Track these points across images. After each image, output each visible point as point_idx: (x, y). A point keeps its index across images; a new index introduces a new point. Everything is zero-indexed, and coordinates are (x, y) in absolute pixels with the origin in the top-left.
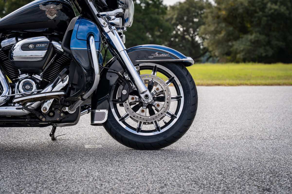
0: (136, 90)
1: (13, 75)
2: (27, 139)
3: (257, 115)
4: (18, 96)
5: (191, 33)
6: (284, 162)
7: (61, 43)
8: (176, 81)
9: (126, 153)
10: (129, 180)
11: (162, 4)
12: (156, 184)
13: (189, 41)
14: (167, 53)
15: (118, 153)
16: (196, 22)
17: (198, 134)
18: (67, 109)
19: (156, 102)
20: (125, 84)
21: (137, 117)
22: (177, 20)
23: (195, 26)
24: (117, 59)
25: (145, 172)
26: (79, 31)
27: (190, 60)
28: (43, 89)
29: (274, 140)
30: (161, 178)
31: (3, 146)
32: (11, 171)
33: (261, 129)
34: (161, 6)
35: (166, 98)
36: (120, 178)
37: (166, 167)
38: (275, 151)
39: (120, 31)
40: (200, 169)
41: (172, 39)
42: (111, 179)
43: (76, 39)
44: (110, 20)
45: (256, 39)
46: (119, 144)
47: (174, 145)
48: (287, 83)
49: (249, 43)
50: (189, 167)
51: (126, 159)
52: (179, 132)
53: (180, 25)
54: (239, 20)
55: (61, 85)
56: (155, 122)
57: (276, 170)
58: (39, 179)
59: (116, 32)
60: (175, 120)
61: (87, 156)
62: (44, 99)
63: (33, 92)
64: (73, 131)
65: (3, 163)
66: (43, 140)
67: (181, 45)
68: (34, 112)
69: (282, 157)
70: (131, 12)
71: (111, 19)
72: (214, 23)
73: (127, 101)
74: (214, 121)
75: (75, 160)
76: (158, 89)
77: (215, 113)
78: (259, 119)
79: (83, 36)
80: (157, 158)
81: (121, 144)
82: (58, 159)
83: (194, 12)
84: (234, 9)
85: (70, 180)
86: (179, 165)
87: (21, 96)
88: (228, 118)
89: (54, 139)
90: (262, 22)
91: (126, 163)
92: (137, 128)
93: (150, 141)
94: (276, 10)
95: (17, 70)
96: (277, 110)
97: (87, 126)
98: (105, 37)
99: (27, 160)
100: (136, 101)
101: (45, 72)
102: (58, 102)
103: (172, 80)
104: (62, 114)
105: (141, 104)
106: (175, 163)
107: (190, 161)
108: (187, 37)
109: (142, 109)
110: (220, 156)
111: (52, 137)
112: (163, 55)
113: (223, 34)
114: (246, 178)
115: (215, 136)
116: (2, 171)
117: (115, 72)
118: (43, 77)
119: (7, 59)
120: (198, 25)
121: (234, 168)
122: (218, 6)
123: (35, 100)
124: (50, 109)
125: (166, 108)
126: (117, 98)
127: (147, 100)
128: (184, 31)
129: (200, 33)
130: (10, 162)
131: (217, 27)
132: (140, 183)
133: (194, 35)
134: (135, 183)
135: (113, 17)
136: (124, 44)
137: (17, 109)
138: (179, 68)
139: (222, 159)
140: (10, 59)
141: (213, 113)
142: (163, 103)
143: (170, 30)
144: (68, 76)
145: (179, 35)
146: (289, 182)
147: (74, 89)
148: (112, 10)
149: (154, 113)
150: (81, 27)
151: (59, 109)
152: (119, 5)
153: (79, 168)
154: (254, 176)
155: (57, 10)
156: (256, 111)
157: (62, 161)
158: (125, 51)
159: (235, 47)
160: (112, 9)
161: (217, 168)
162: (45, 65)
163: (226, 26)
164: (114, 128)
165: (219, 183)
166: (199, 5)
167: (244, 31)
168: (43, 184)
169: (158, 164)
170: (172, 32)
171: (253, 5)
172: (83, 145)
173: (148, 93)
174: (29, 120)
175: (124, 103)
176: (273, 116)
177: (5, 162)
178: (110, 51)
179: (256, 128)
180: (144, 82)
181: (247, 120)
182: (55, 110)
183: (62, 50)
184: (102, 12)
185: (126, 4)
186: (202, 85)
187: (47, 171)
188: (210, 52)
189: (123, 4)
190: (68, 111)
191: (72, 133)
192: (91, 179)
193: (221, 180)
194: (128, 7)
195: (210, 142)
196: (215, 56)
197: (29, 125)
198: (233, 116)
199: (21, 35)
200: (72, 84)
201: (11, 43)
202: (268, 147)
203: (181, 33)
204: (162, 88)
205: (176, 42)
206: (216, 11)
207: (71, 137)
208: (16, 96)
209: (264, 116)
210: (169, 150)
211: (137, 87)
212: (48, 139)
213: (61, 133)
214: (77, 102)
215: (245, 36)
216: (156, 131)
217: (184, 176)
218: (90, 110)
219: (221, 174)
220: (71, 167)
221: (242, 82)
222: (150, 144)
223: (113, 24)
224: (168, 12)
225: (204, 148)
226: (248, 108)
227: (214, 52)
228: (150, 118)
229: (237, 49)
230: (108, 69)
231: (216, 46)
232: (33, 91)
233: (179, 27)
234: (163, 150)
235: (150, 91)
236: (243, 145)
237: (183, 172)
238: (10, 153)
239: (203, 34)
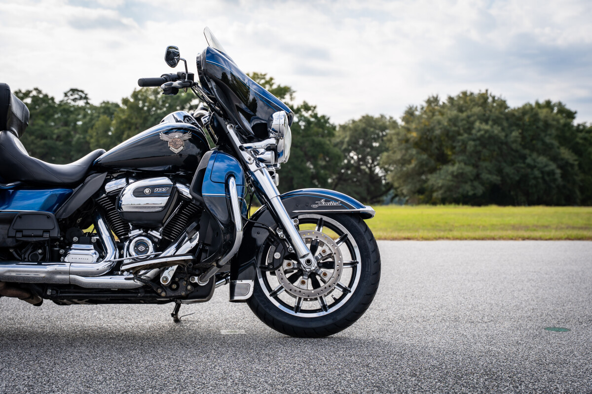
0: (293, 253)
1: (122, 232)
2: (139, 320)
3: (464, 284)
4: (128, 261)
5: (368, 162)
6: (504, 358)
7: (189, 187)
8: (350, 240)
9: (279, 342)
10: (284, 384)
11: (329, 123)
12: (322, 391)
13: (366, 173)
14: (337, 201)
15: (268, 342)
16: (376, 147)
17: (381, 314)
18: (196, 279)
19: (322, 270)
20: (278, 245)
21: (295, 291)
22: (349, 144)
23: (375, 153)
24: (268, 209)
25: (307, 372)
26: (214, 170)
27: (370, 211)
28: (163, 251)
29: (489, 323)
30: (329, 382)
31: (106, 331)
32: (117, 370)
33: (470, 306)
34: (327, 125)
35: (336, 264)
36: (271, 381)
37: (336, 364)
38: (490, 340)
39: (271, 169)
40: (384, 368)
41: (343, 171)
42: (258, 382)
43: (209, 180)
44: (258, 154)
45: (460, 171)
46: (269, 329)
47: (347, 330)
48: (505, 237)
49: (449, 177)
50: (369, 365)
51: (280, 351)
52: (354, 312)
53: (353, 151)
54: (435, 145)
55: (187, 246)
56: (321, 298)
57: (493, 370)
58: (156, 382)
59: (266, 171)
60: (349, 296)
61: (224, 347)
62: (164, 266)
63: (148, 256)
64: (204, 309)
65: (106, 356)
66: (163, 322)
67: (355, 180)
68: (150, 284)
69: (501, 349)
70: (286, 143)
71: (260, 153)
72: (401, 150)
73: (281, 268)
74: (403, 293)
75: (207, 352)
76: (324, 251)
77: (405, 282)
78: (467, 291)
79: (220, 177)
80: (323, 351)
81: (273, 330)
82: (183, 352)
83: (373, 133)
84: (429, 130)
85: (200, 383)
86: (354, 361)
87: (131, 261)
88: (423, 289)
89: (177, 321)
90: (468, 147)
91: (280, 358)
92: (295, 306)
93: (314, 325)
94: (486, 131)
95: (127, 223)
96: (491, 277)
97: (224, 300)
98: (250, 177)
99: (140, 352)
100: (293, 268)
101: (165, 227)
102: (184, 269)
103: (344, 239)
104: (189, 287)
105: (301, 272)
106: (348, 358)
107: (371, 356)
108: (363, 167)
109: (302, 280)
110: (413, 348)
111: (174, 318)
112: (332, 203)
113: (414, 164)
114: (451, 381)
115: (405, 317)
116: (104, 368)
117: (264, 226)
118: (163, 234)
119: (114, 209)
120: (379, 151)
121: (433, 366)
122: (406, 126)
123: (151, 267)
124: (172, 279)
125: (335, 278)
126: (267, 264)
127: (309, 267)
128: (359, 159)
129: (381, 162)
130: (115, 355)
131: (405, 155)
132: (299, 389)
133: (373, 165)
134: (292, 389)
135: (262, 151)
136: (277, 187)
137: (126, 279)
138: (354, 222)
139: (416, 352)
140: (118, 208)
141: (401, 282)
142: (332, 271)
143: (340, 159)
144: (198, 232)
145: (352, 165)
146: (512, 388)
147: (206, 251)
148: (261, 141)
149: (319, 286)
150: (217, 164)
151: (186, 279)
152: (271, 134)
153: (213, 366)
154: (462, 379)
155: (185, 140)
156: (462, 278)
157: (189, 354)
158: (279, 197)
159: (430, 183)
160: (260, 139)
161: (408, 366)
162: (166, 217)
163: (418, 153)
164: (262, 306)
165: (413, 389)
166: (380, 123)
167: (443, 159)
168: (161, 390)
169: (325, 360)
170: (342, 161)
171: (455, 125)
172: (218, 329)
173: (310, 257)
174: (143, 295)
175: (276, 271)
176: (486, 286)
177: (108, 356)
178: (257, 196)
179: (462, 304)
180: (305, 241)
181: (450, 293)
182: (179, 280)
183: (190, 196)
184: (246, 143)
185: (280, 132)
186: (385, 239)
187: (167, 370)
188: (396, 189)
189: (276, 132)
190: (198, 282)
191: (203, 312)
192: (229, 382)
193: (415, 385)
194: (283, 137)
195: (398, 326)
196: (403, 194)
197: (142, 302)
198: (430, 286)
199: (134, 175)
200: (204, 244)
201: (120, 187)
202: (480, 334)
203: (355, 162)
204: (330, 249)
205: (348, 174)
206: (403, 132)
207: (202, 317)
208: (125, 262)
209: (474, 286)
210: (340, 339)
211: (295, 249)
212: (168, 321)
213: (187, 311)
214: (210, 270)
215: (445, 167)
216: (322, 311)
217: (362, 378)
218: (228, 279)
219: (415, 375)
220: (202, 364)
221: (442, 234)
222: (314, 329)
223: (262, 160)
224: (337, 134)
225: (389, 336)
226: (451, 274)
227: (400, 189)
228: (313, 292)
229: (433, 185)
230: (254, 223)
231: (405, 181)
232: (149, 253)
233: (352, 154)
234: (332, 337)
235: (313, 253)
236: (445, 330)
237: (360, 372)
238: (115, 342)
239: (386, 163)
